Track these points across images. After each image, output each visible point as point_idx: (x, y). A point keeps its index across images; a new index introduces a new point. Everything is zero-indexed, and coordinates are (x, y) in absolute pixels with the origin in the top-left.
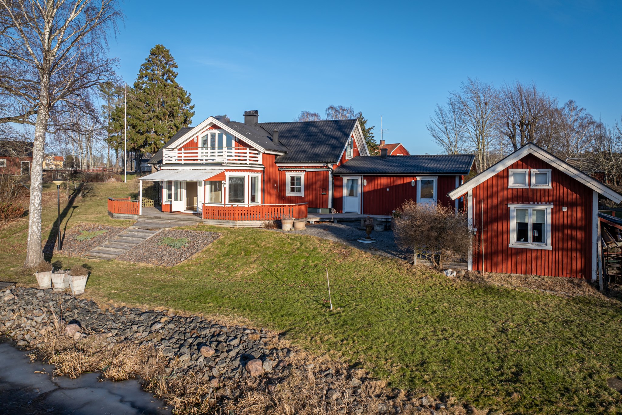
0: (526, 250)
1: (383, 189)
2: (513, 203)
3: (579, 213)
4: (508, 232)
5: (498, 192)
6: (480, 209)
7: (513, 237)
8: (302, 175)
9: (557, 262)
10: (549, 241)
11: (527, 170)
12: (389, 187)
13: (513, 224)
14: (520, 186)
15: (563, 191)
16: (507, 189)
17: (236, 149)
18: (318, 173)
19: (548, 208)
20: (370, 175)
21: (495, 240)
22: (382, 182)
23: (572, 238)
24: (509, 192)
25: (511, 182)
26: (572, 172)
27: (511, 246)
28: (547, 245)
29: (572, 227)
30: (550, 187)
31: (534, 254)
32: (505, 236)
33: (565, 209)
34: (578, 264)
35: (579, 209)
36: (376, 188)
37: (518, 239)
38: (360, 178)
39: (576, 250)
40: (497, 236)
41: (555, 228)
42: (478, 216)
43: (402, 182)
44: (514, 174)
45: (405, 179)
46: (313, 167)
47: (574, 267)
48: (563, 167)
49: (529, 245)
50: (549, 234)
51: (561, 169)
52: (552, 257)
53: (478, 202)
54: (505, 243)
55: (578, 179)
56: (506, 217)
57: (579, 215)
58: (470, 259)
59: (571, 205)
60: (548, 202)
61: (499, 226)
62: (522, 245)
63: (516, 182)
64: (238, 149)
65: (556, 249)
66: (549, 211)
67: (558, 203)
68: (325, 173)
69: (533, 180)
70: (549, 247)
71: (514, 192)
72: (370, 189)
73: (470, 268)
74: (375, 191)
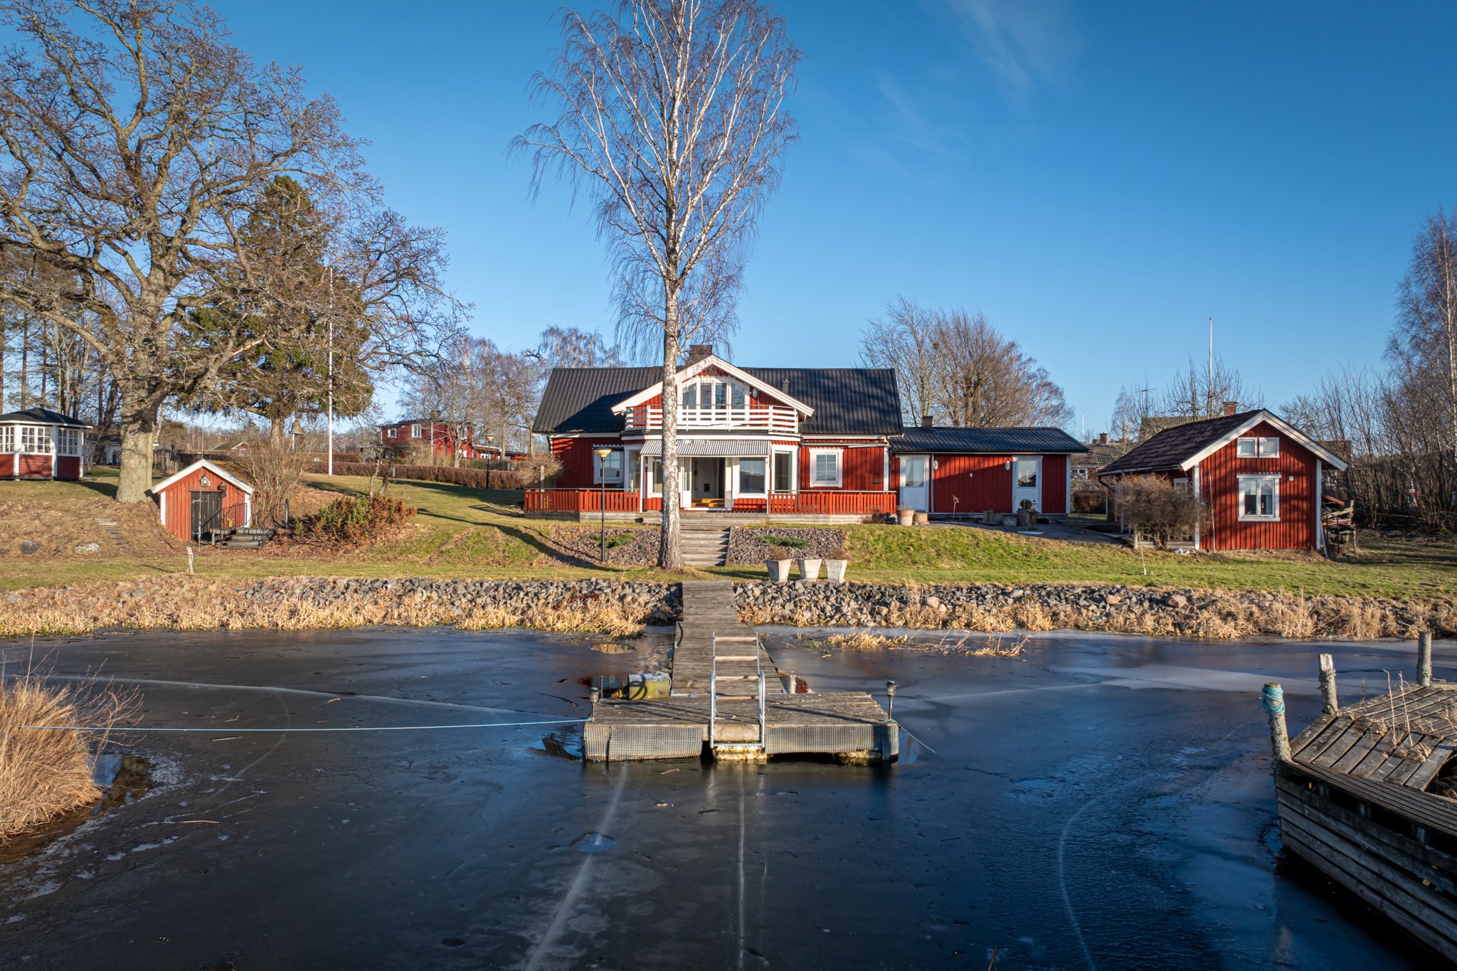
0: (1255, 523)
1: (963, 474)
2: (1241, 473)
3: (1304, 483)
4: (1237, 505)
5: (1226, 462)
6: (1208, 481)
7: (1242, 509)
8: (839, 453)
9: (1284, 535)
10: (1277, 512)
11: (1256, 439)
12: (974, 472)
13: (1242, 496)
14: (1247, 455)
15: (1291, 460)
16: (1236, 458)
17: (751, 408)
18: (864, 452)
19: (1277, 478)
20: (942, 455)
21: (1223, 514)
22: (960, 464)
23: (1298, 509)
24: (1238, 462)
25: (1240, 452)
26: (1302, 440)
27: (1240, 519)
28: (1276, 516)
29: (1298, 497)
30: (1278, 456)
31: (1263, 528)
32: (1234, 510)
33: (1291, 479)
34: (1303, 536)
35: (1304, 479)
36: (952, 473)
37: (1246, 513)
38: (927, 458)
39: (1302, 521)
40: (1226, 510)
41: (1284, 499)
42: (1205, 488)
43: (991, 465)
44: (1243, 443)
45: (996, 459)
46: (858, 441)
47: (1301, 538)
48: (1294, 435)
49: (1258, 517)
50: (1277, 506)
51: (1292, 436)
52: (1281, 529)
53: (1205, 474)
54: (1234, 517)
55: (1308, 447)
56: (1235, 488)
57: (1305, 485)
58: (1197, 538)
59: (1297, 475)
60: (1275, 472)
61: (1227, 499)
62: (1251, 518)
63: (1242, 451)
64: (757, 408)
65: (1284, 521)
66: (1277, 481)
67: (1286, 473)
68: (877, 450)
69: (1261, 449)
70: (1278, 519)
71: (1243, 463)
72: (943, 475)
73: (1197, 547)
74: (950, 478)
